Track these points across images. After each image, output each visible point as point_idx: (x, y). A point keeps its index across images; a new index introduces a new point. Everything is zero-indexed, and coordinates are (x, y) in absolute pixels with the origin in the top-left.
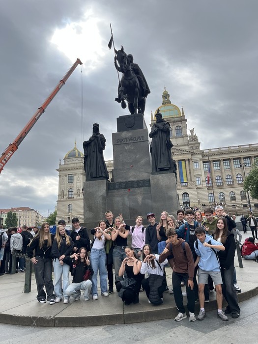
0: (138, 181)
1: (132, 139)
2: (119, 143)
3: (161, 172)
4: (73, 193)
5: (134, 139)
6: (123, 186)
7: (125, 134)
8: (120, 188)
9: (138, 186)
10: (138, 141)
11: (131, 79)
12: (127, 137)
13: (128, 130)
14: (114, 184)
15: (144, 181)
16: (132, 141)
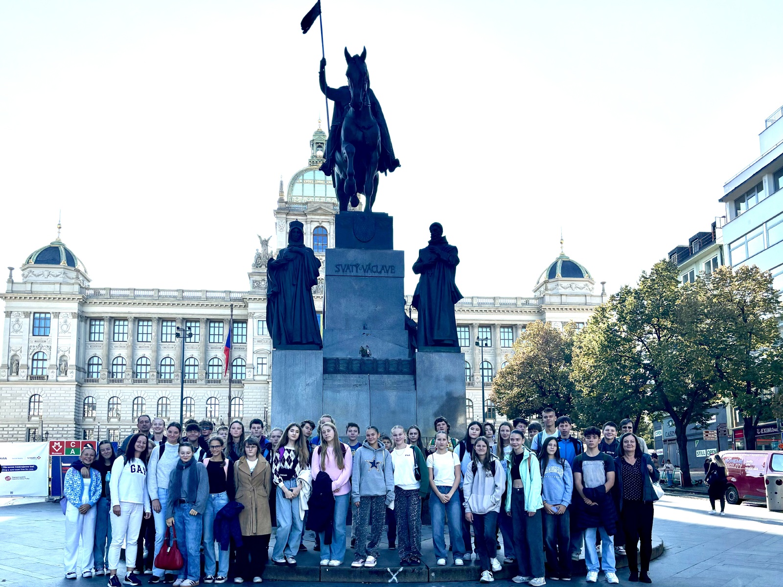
0: (387, 362)
1: (369, 268)
2: (341, 273)
4: (46, 364)
5: (375, 269)
7: (353, 255)
8: (349, 370)
10: (383, 274)
12: (359, 261)
13: (360, 248)
14: (337, 361)
15: (399, 362)
16: (370, 274)
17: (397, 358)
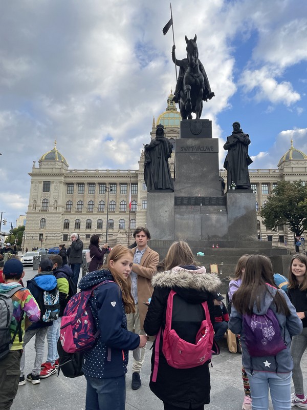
0: (210, 198)
1: (199, 148)
2: (184, 151)
3: (240, 190)
4: (48, 205)
5: (202, 149)
6: (193, 201)
7: (190, 142)
8: (189, 204)
9: (210, 204)
10: (207, 151)
11: (198, 77)
12: (194, 145)
13: (194, 138)
14: (182, 198)
15: (217, 198)
16: (199, 151)
17: (216, 196)
